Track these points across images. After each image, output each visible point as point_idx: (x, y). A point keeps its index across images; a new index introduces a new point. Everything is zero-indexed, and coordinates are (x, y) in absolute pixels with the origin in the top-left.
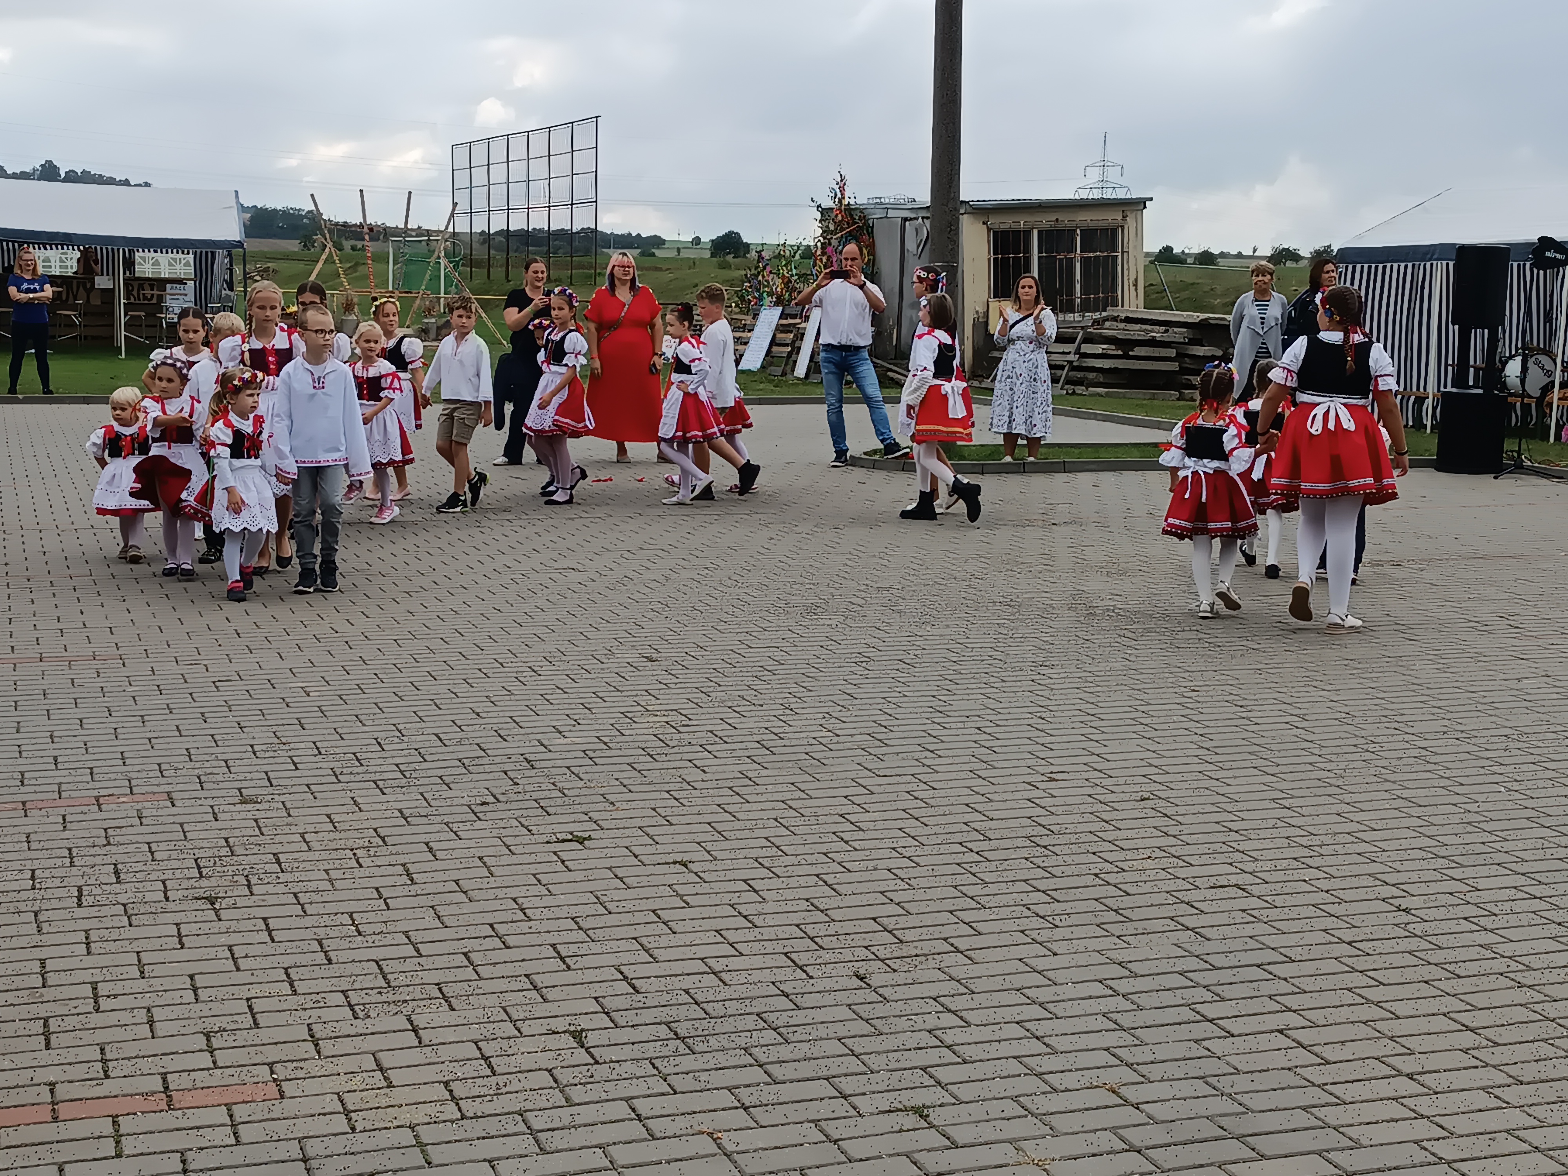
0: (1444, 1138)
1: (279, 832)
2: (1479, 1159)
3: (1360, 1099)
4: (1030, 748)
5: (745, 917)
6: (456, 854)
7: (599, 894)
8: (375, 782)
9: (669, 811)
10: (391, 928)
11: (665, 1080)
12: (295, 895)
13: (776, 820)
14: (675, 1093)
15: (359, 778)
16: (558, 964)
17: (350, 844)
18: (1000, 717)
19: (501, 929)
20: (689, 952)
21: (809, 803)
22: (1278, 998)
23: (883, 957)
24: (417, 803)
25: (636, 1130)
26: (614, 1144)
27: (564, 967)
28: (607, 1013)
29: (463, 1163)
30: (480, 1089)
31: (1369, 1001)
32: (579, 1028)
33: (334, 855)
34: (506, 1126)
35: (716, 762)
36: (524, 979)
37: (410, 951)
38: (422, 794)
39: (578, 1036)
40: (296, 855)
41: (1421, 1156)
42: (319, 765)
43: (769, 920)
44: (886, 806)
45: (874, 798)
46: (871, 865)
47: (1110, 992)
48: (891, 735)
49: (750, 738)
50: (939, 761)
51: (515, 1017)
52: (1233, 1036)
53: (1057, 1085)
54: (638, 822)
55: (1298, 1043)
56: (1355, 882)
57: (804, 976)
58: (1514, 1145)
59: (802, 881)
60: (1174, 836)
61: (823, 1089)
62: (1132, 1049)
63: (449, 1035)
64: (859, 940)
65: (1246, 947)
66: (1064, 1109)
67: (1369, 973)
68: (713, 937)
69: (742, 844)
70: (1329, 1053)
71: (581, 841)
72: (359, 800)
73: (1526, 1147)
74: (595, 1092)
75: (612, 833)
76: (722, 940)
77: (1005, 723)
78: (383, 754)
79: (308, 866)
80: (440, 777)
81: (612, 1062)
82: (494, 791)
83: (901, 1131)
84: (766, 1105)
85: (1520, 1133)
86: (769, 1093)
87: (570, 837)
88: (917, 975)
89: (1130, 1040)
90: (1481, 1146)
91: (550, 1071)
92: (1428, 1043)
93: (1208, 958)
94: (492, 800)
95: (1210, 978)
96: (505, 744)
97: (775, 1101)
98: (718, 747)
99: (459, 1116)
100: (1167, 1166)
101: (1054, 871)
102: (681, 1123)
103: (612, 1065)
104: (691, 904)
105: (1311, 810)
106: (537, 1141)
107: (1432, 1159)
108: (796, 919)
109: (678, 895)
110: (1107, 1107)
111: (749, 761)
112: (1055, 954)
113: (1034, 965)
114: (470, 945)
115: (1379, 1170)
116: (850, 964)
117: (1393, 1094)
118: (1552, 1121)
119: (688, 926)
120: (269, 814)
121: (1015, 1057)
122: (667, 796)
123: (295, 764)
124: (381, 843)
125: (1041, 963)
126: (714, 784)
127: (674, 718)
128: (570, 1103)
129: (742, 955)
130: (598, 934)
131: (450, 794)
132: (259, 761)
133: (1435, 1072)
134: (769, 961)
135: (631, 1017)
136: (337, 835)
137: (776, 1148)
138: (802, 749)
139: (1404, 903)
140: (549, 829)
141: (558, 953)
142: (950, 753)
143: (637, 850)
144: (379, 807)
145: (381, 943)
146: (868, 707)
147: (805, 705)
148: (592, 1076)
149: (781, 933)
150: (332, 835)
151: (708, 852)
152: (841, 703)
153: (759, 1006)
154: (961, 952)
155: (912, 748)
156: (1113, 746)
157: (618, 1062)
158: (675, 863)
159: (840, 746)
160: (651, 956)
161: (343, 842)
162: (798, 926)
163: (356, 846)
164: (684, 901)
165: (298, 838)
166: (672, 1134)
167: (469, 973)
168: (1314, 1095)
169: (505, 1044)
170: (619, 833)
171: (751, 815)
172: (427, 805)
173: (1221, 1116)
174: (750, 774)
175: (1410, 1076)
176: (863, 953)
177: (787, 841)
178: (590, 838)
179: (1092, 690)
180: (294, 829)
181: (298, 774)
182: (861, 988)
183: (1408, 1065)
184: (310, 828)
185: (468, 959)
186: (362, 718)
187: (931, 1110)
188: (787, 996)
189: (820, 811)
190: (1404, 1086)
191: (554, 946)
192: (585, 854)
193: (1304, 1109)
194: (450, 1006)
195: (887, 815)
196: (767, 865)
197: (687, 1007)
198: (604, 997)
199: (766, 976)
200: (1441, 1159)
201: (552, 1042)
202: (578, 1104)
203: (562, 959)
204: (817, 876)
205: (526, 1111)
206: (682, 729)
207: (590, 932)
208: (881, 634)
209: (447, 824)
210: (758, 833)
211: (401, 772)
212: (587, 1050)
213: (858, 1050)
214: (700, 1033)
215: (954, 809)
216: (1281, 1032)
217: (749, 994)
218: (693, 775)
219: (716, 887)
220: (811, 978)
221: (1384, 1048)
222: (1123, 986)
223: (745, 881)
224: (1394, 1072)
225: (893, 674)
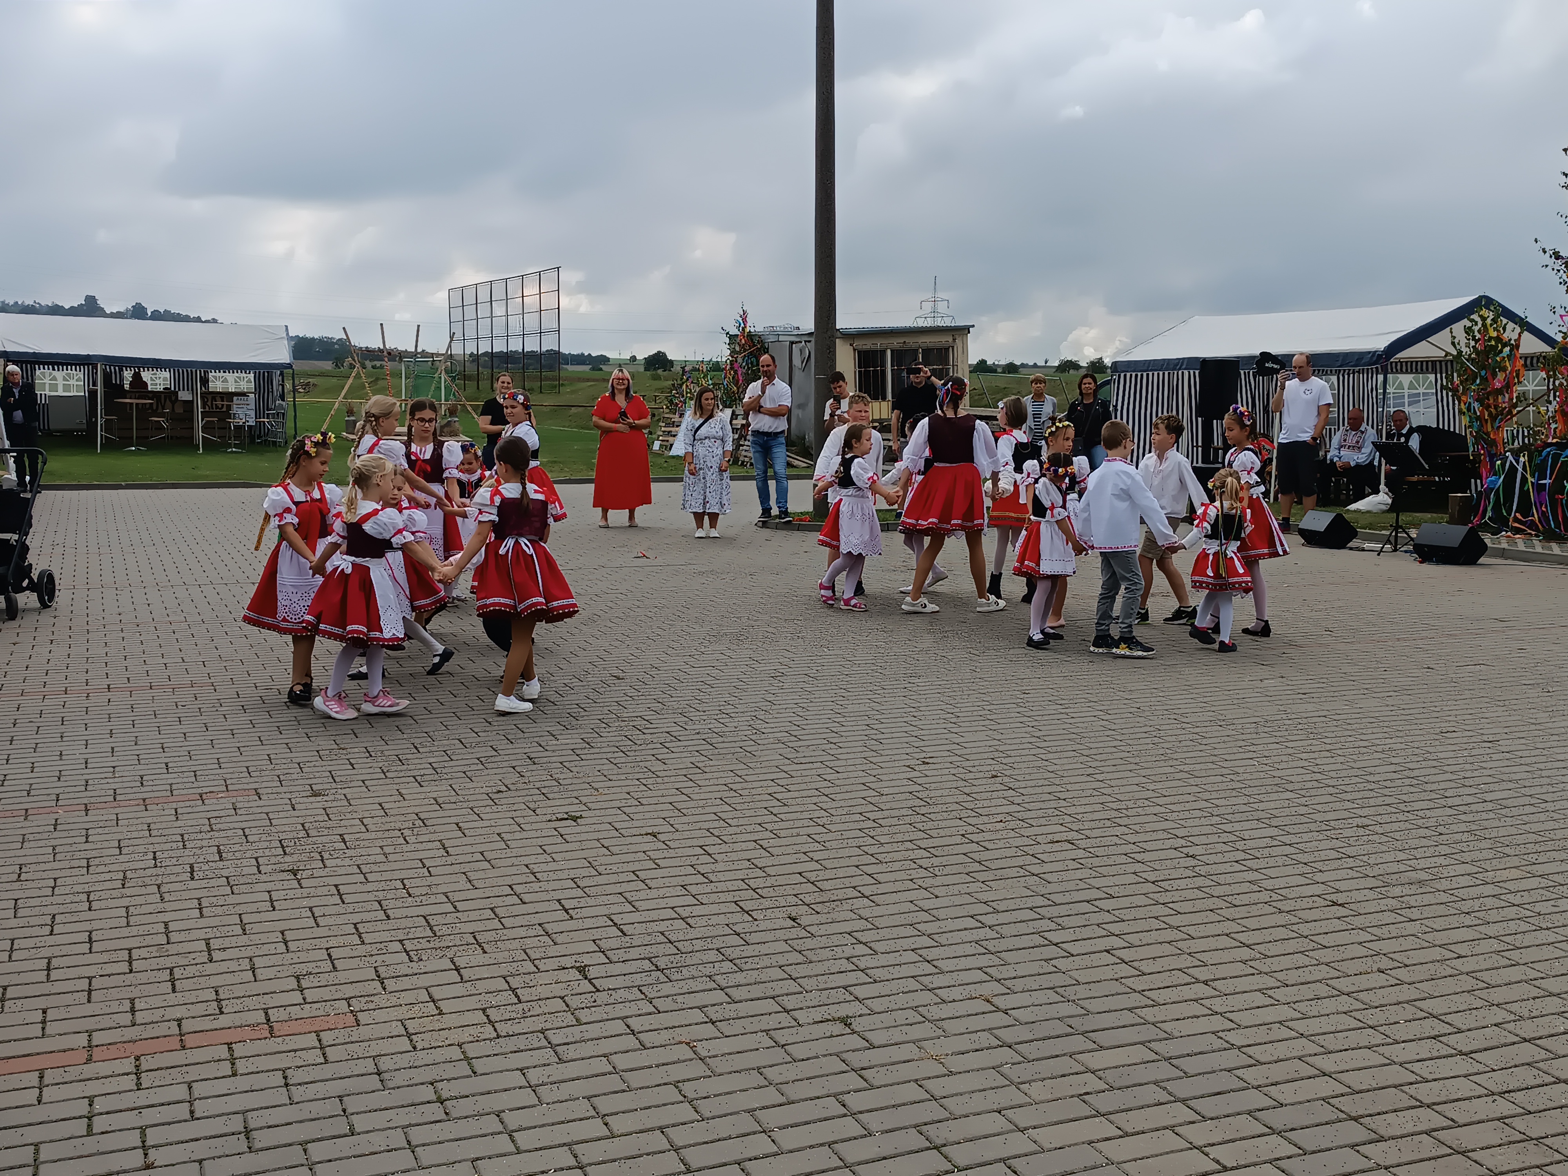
0: (1233, 1029)
1: (343, 817)
2: (1260, 1044)
3: (1171, 1001)
4: (906, 740)
5: (703, 875)
6: (480, 831)
7: (590, 860)
8: (414, 777)
9: (640, 795)
10: (434, 890)
11: (651, 1003)
12: (358, 866)
13: (721, 799)
14: (659, 1012)
15: (402, 774)
16: (562, 915)
17: (398, 825)
18: (883, 716)
19: (518, 889)
20: (662, 903)
21: (745, 785)
22: (1103, 926)
23: (808, 902)
24: (447, 793)
25: (631, 1042)
26: (616, 1053)
27: (568, 917)
28: (603, 952)
29: (501, 1072)
30: (511, 1014)
31: (1171, 927)
32: (583, 964)
33: (386, 834)
34: (532, 1042)
35: (673, 755)
36: (537, 927)
37: (449, 908)
38: (451, 786)
39: (582, 970)
40: (358, 836)
41: (1218, 1044)
42: (370, 765)
43: (721, 876)
44: (804, 786)
45: (794, 780)
46: (795, 831)
47: (980, 925)
48: (803, 732)
49: (698, 736)
50: (840, 751)
51: (533, 957)
52: (1073, 955)
53: (945, 998)
54: (618, 804)
55: (1121, 959)
56: (1155, 836)
57: (751, 919)
58: (1286, 1033)
59: (744, 846)
60: (1018, 804)
61: (770, 1005)
62: (1000, 968)
63: (484, 972)
64: (789, 890)
65: (1078, 888)
66: (951, 1016)
67: (1170, 905)
68: (679, 891)
69: (697, 818)
70: (1145, 967)
71: (575, 819)
72: (403, 791)
73: (1294, 1034)
74: (598, 1014)
75: (598, 813)
76: (687, 893)
77: (887, 721)
78: (419, 755)
79: (366, 843)
80: (464, 773)
81: (609, 989)
82: (506, 782)
83: (832, 1036)
84: (728, 1020)
85: (1289, 1024)
86: (730, 1011)
87: (566, 816)
88: (835, 916)
89: (997, 961)
90: (1261, 1034)
91: (562, 998)
92: (1216, 957)
93: (1051, 897)
94: (504, 788)
95: (1054, 911)
96: (511, 746)
97: (735, 1016)
98: (673, 744)
99: (495, 1035)
100: (1031, 1057)
101: (934, 833)
102: (664, 1036)
103: (610, 992)
104: (662, 866)
105: (1118, 782)
106: (556, 1053)
107: (1227, 1046)
108: (741, 875)
109: (651, 859)
110: (983, 1013)
111: (697, 754)
112: (937, 897)
113: (921, 906)
114: (495, 902)
115: (1188, 1055)
116: (784, 909)
117: (1193, 997)
118: (1311, 1014)
119: (660, 882)
120: (335, 804)
121: (912, 977)
122: (638, 783)
123: (352, 765)
124: (422, 824)
125: (926, 905)
126: (673, 773)
127: (639, 722)
128: (579, 1022)
129: (702, 904)
130: (592, 891)
131: (471, 785)
132: (324, 763)
133: (1224, 979)
134: (723, 908)
135: (621, 955)
136: (388, 819)
137: (738, 1052)
138: (738, 744)
139: (1192, 851)
140: (550, 810)
141: (563, 906)
142: (850, 744)
143: (617, 825)
144: (419, 796)
145: (427, 902)
146: (784, 711)
147: (737, 710)
148: (595, 1001)
149: (730, 886)
150: (384, 820)
151: (672, 825)
152: (764, 708)
153: (717, 943)
154: (867, 897)
155: (819, 742)
156: (969, 737)
157: (614, 989)
158: (647, 834)
159: (765, 742)
160: (633, 906)
161: (392, 824)
162: (743, 880)
163: (402, 827)
164: (656, 864)
165: (358, 822)
166: (659, 1044)
167: (496, 924)
168: (1136, 999)
169: (527, 978)
170: (603, 812)
171: (702, 796)
172: (454, 793)
173: (1069, 1017)
174: (699, 765)
175: (1206, 983)
176: (794, 900)
177: (730, 814)
178: (581, 817)
179: (951, 694)
180: (355, 815)
181: (354, 772)
182: (794, 927)
183: (1203, 974)
184: (367, 814)
185: (494, 913)
186: (401, 727)
187: (853, 1020)
188: (738, 935)
189: (754, 792)
190: (1201, 990)
191: (559, 901)
192: (578, 829)
193: (1130, 1010)
194: (483, 949)
195: (805, 793)
196: (717, 834)
197: (663, 946)
198: (600, 939)
199: (722, 919)
200: (1232, 1045)
201: (563, 976)
202: (585, 1024)
203: (566, 911)
204: (755, 841)
205: (547, 1030)
206: (644, 731)
207: (586, 890)
208: (791, 655)
209: (471, 809)
210: (707, 810)
211: (434, 769)
212: (590, 981)
213: (794, 976)
214: (674, 965)
215: (854, 788)
216: (1108, 951)
217: (711, 934)
218: (657, 766)
219: (680, 852)
220: (756, 920)
221: (1185, 961)
222: (989, 920)
223: (701, 847)
224: (1194, 980)
225: (801, 685)
